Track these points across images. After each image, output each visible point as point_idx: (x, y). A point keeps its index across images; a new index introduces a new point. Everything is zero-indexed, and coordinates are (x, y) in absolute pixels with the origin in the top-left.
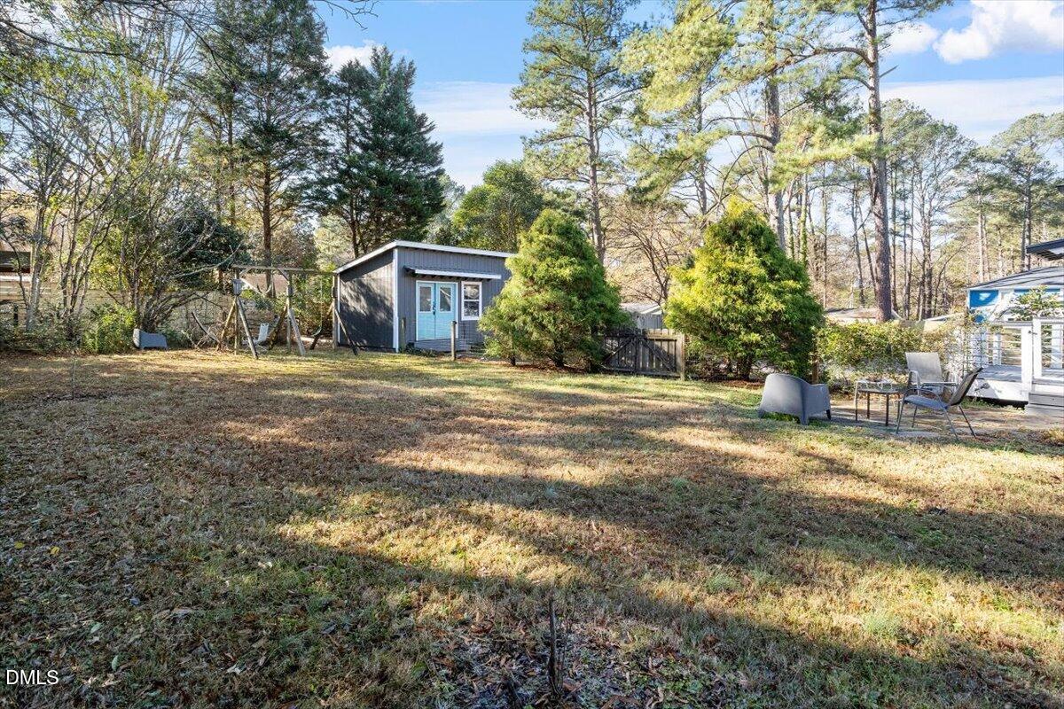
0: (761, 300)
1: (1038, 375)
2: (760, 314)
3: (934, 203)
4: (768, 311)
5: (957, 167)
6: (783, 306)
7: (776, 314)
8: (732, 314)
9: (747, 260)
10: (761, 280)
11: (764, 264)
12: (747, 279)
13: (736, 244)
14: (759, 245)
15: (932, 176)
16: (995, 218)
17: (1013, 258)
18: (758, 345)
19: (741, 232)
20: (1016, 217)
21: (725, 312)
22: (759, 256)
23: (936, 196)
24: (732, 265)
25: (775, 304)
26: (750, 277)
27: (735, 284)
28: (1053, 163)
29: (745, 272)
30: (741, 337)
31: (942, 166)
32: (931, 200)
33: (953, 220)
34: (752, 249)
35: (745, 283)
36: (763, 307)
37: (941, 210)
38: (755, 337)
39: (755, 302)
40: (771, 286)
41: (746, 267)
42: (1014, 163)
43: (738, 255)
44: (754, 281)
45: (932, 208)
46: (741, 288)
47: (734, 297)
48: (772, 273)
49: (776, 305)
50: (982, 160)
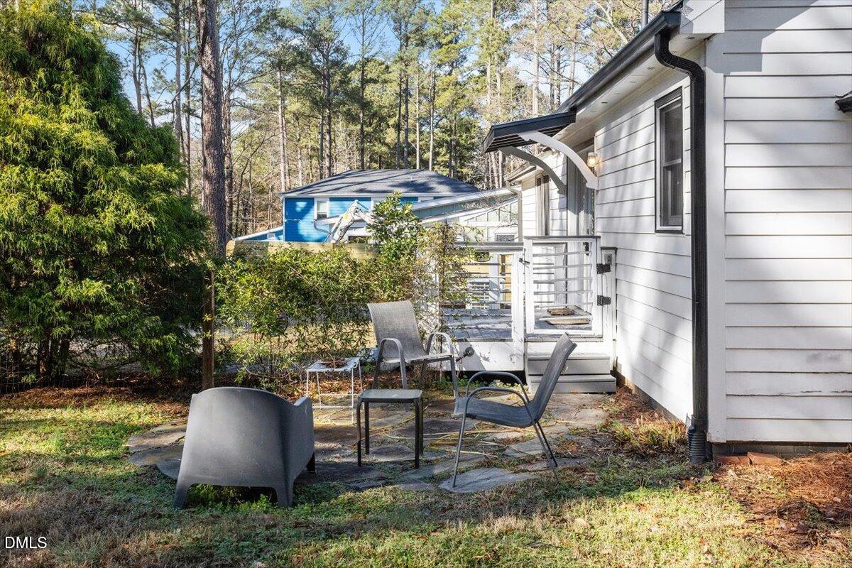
0: (106, 203)
1: (531, 329)
2: (103, 237)
3: (235, 74)
4: (118, 228)
5: (257, 29)
6: (152, 219)
7: (137, 236)
8: (39, 238)
9: (67, 112)
10: (103, 159)
11: (102, 125)
12: (72, 154)
13: (41, 74)
14: (92, 80)
15: (230, 36)
16: (294, 105)
17: (311, 157)
18: (97, 305)
19: (51, 50)
20: (319, 104)
21: (20, 230)
22: (93, 108)
23: (237, 66)
24: (33, 121)
25: (133, 213)
26: (77, 151)
27: (44, 166)
28: (346, 44)
29: (66, 141)
30: (60, 289)
31: (242, 24)
32: (231, 68)
33: (251, 102)
34: (77, 89)
35: (66, 165)
36: (108, 219)
37: (241, 85)
38: (94, 288)
39: (92, 209)
40: (124, 173)
41: (66, 128)
42: (315, 36)
43: (46, 101)
44: (88, 162)
45: (231, 82)
46: (57, 176)
47: (43, 196)
48: (122, 147)
49: (136, 216)
50: (283, 25)
